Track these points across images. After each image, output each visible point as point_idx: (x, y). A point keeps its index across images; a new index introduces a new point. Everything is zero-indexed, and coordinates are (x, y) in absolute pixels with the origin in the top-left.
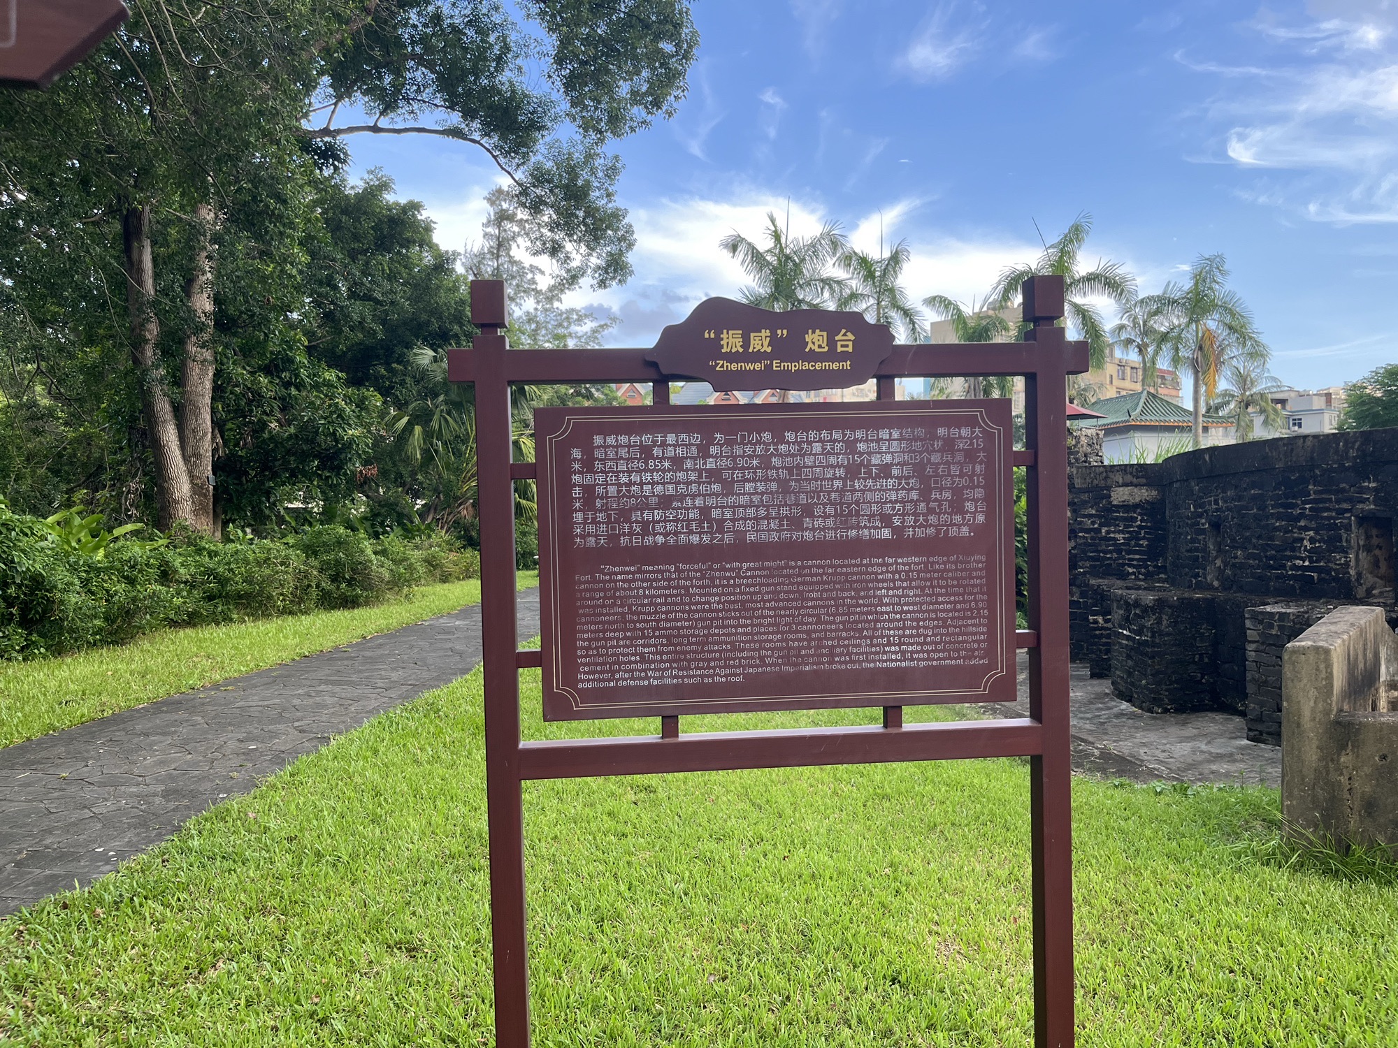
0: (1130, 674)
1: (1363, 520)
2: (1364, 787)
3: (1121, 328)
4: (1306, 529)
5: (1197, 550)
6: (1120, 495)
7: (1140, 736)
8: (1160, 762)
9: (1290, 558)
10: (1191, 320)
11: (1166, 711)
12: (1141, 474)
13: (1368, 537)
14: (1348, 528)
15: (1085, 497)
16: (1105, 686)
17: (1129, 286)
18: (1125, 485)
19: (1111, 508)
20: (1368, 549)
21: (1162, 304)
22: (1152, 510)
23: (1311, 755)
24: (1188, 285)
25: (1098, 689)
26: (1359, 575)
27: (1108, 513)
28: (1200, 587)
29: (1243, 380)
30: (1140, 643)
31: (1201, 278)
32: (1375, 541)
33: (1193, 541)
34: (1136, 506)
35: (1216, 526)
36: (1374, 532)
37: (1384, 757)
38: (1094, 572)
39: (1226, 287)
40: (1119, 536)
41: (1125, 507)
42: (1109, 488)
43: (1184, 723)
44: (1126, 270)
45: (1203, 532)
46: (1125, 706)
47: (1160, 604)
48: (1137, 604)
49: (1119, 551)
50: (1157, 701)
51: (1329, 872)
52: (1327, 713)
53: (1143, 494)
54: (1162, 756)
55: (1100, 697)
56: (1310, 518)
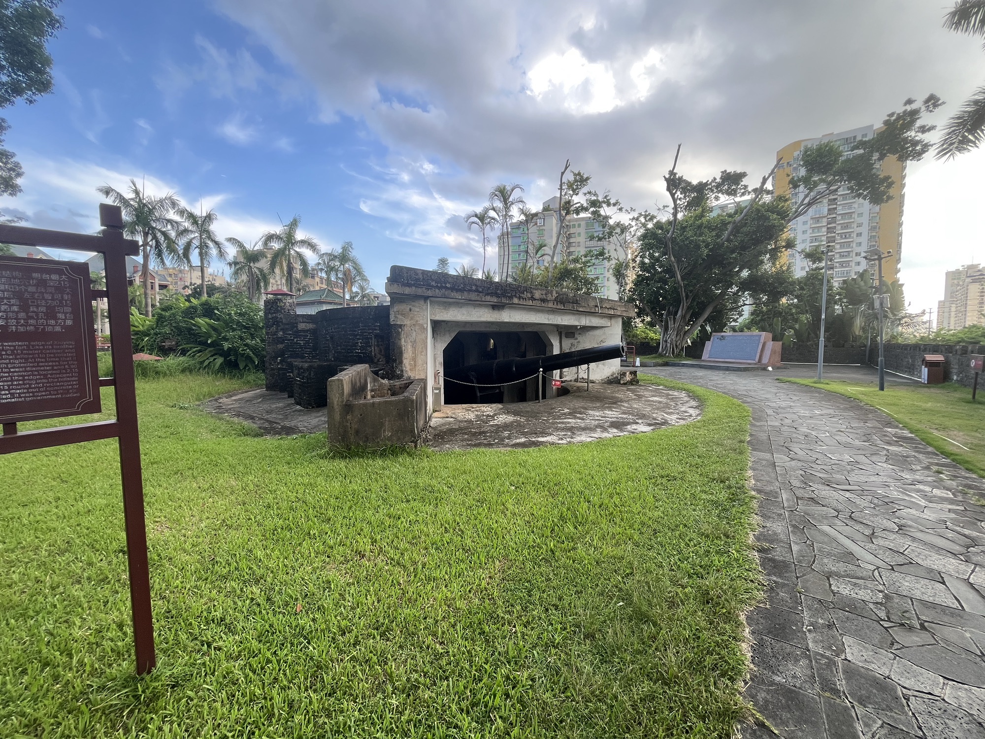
0: (300, 395)
1: (376, 336)
2: (355, 426)
3: (319, 264)
4: (359, 339)
5: (326, 347)
6: (301, 326)
7: (300, 418)
8: (305, 427)
9: (355, 349)
10: (341, 264)
11: (313, 407)
12: (309, 318)
13: (378, 342)
14: (371, 339)
15: (287, 327)
16: (292, 401)
17: (318, 247)
18: (303, 322)
19: (298, 331)
20: (378, 346)
21: (332, 257)
22: (314, 332)
23: (337, 417)
24: (340, 251)
25: (289, 402)
26: (375, 354)
27: (297, 333)
28: (327, 360)
29: (362, 288)
30: (303, 382)
31: (344, 249)
32: (380, 343)
33: (325, 343)
34: (308, 331)
35: (332, 338)
36: (380, 340)
37: (361, 415)
38: (291, 356)
39: (354, 253)
40: (301, 342)
41: (304, 331)
42: (297, 323)
43: (319, 411)
44: (315, 241)
45: (328, 340)
46: (298, 407)
47: (310, 367)
48: (302, 368)
49: (302, 348)
50: (310, 404)
51: (343, 457)
52: (343, 402)
53: (311, 326)
54: (306, 424)
55: (289, 405)
56: (360, 335)
